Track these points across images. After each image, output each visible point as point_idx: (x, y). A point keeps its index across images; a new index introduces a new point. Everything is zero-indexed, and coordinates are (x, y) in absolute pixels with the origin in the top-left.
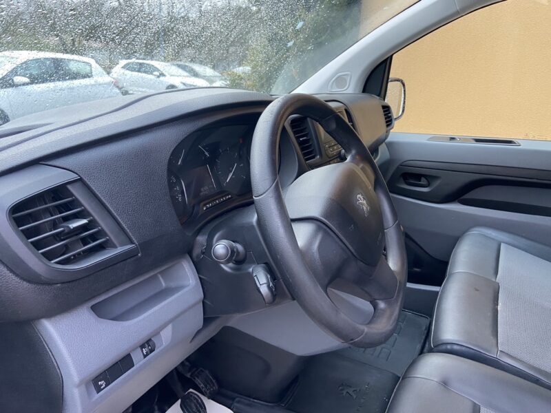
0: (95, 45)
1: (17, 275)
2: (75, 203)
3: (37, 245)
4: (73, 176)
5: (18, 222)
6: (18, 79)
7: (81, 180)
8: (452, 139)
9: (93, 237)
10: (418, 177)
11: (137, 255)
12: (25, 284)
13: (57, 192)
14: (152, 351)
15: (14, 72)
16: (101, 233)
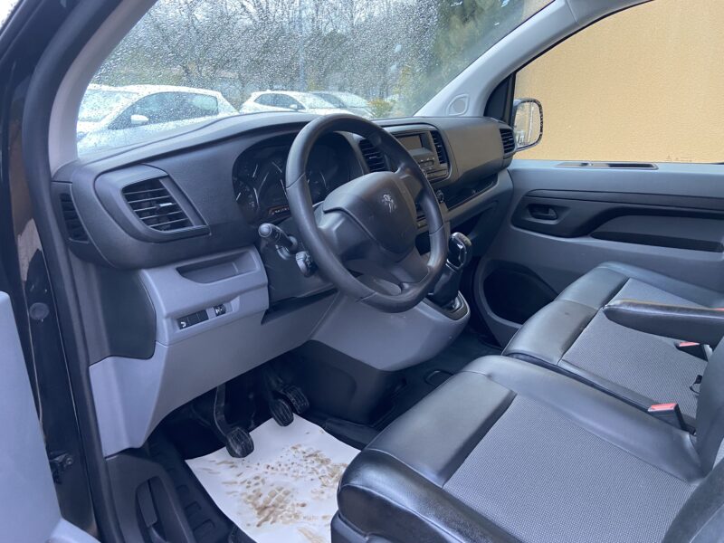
0: (230, 75)
1: (126, 232)
2: (165, 192)
3: (140, 214)
4: (164, 174)
5: (128, 198)
6: (135, 118)
7: (168, 176)
8: (585, 164)
9: (176, 217)
10: (546, 208)
11: (208, 233)
12: (131, 238)
13: (153, 183)
14: (223, 312)
15: (132, 109)
16: (182, 215)
